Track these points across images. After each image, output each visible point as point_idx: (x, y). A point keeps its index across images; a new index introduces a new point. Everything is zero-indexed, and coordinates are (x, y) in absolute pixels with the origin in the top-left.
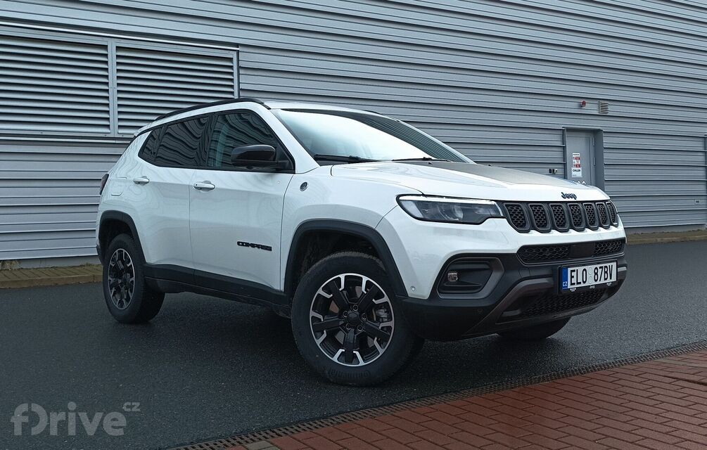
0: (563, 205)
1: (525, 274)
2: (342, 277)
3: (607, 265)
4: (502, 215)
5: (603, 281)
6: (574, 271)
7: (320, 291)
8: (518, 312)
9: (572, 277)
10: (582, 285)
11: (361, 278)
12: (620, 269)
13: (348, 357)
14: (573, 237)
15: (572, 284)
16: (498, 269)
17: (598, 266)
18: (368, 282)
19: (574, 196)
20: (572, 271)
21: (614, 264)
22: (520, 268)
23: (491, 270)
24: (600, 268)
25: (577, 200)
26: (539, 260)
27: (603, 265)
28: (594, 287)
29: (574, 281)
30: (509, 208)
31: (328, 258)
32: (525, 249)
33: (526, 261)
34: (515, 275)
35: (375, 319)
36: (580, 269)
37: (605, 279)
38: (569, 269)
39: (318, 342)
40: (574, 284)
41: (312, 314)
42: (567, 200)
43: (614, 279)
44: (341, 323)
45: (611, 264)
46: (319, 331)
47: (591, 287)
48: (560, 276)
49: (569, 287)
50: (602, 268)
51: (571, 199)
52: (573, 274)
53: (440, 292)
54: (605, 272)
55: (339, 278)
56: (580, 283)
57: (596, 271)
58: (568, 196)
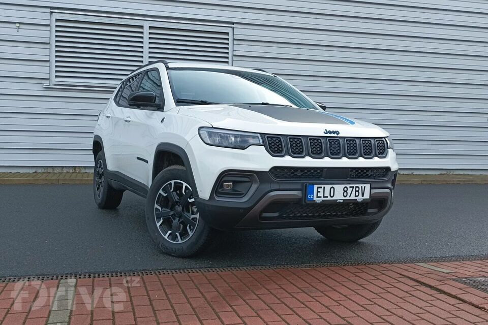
0: (323, 140)
1: (277, 187)
2: (173, 182)
3: (360, 186)
4: (262, 143)
5: (353, 197)
6: (321, 187)
7: (161, 191)
8: (276, 214)
9: (318, 192)
10: (329, 198)
11: (183, 184)
12: (374, 191)
13: (173, 236)
14: (327, 162)
15: (318, 197)
16: (256, 182)
17: (348, 186)
18: (186, 186)
19: (338, 133)
20: (318, 188)
21: (368, 187)
22: (271, 182)
23: (251, 182)
24: (350, 187)
25: (339, 136)
26: (292, 178)
27: (355, 186)
28: (342, 201)
29: (320, 194)
30: (269, 139)
31: (169, 168)
32: (275, 169)
33: (278, 177)
34: (267, 187)
35: (191, 212)
36: (328, 187)
37: (356, 196)
38: (316, 186)
39: (158, 225)
40: (321, 197)
41: (156, 206)
43: (367, 196)
44: (172, 213)
45: (363, 185)
46: (159, 218)
47: (338, 201)
48: (306, 190)
49: (315, 198)
50: (353, 187)
51: (332, 135)
52: (319, 190)
53: (216, 195)
54: (356, 191)
55: (171, 184)
56: (327, 197)
57: (346, 189)
58: (330, 132)
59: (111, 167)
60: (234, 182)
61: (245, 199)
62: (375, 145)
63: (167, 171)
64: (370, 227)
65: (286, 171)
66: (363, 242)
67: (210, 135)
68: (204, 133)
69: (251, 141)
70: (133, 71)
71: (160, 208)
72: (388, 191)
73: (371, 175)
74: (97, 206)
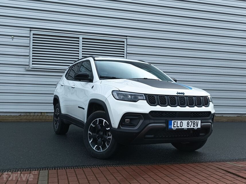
0: (176, 98)
1: (153, 121)
2: (98, 119)
3: (195, 121)
4: (145, 99)
5: (192, 127)
6: (176, 122)
7: (91, 124)
8: (153, 136)
9: (174, 124)
10: (180, 128)
11: (103, 120)
12: (203, 124)
13: (98, 148)
14: (178, 109)
15: (174, 127)
16: (142, 119)
17: (189, 121)
18: (105, 121)
19: (183, 94)
21: (200, 121)
22: (150, 119)
23: (140, 119)
24: (191, 122)
25: (184, 95)
26: (161, 117)
27: (193, 121)
28: (186, 129)
29: (175, 125)
30: (149, 97)
31: (96, 112)
32: (152, 112)
33: (154, 117)
34: (148, 122)
35: (107, 135)
36: (179, 122)
37: (193, 126)
38: (173, 121)
39: (90, 142)
40: (175, 127)
41: (89, 132)
42: (179, 95)
43: (199, 126)
44: (97, 136)
45: (197, 121)
46: (90, 138)
47: (185, 129)
48: (168, 123)
49: (172, 128)
50: (192, 122)
51: (181, 95)
52: (175, 123)
53: (121, 126)
54: (194, 124)
55: (97, 120)
56: (179, 127)
57: (188, 123)
58: (180, 93)
59: (63, 111)
60: (130, 119)
61: (136, 128)
62: (203, 101)
63: (95, 113)
64: (201, 143)
65: (157, 113)
66: (197, 151)
67: (118, 94)
68: (115, 94)
69: (139, 98)
70: (76, 61)
71: (91, 133)
72: (210, 124)
73: (201, 116)
74: (55, 133)
